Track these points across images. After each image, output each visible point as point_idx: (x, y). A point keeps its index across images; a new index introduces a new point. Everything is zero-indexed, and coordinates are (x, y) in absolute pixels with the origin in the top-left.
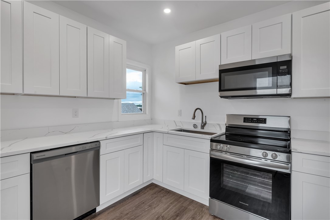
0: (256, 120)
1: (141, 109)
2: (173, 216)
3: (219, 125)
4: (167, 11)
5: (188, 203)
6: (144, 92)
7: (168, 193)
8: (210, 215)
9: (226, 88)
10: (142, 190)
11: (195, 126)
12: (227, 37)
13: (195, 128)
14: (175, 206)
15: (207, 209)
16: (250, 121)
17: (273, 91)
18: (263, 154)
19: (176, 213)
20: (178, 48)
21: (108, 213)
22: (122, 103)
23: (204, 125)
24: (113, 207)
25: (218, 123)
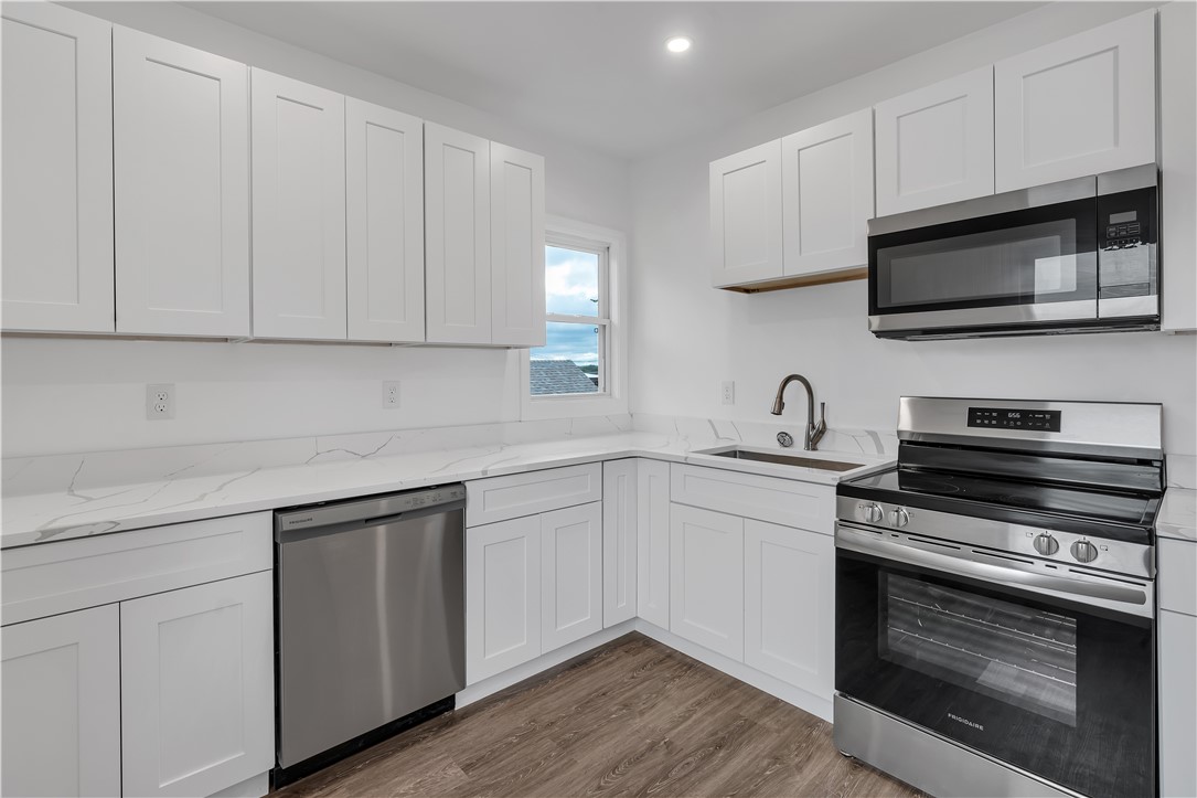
0: (1018, 416)
1: (596, 381)
2: (704, 746)
3: (873, 434)
4: (679, 45)
5: (759, 708)
6: (605, 322)
7: (689, 668)
8: (839, 755)
9: (896, 301)
10: (600, 653)
11: (785, 439)
12: (898, 118)
13: (783, 444)
14: (712, 712)
15: (827, 734)
16: (994, 422)
17: (1083, 309)
18: (1037, 544)
19: (714, 738)
20: (718, 167)
21: (492, 716)
22: (532, 359)
23: (816, 435)
24: (507, 697)
25: (866, 428)
